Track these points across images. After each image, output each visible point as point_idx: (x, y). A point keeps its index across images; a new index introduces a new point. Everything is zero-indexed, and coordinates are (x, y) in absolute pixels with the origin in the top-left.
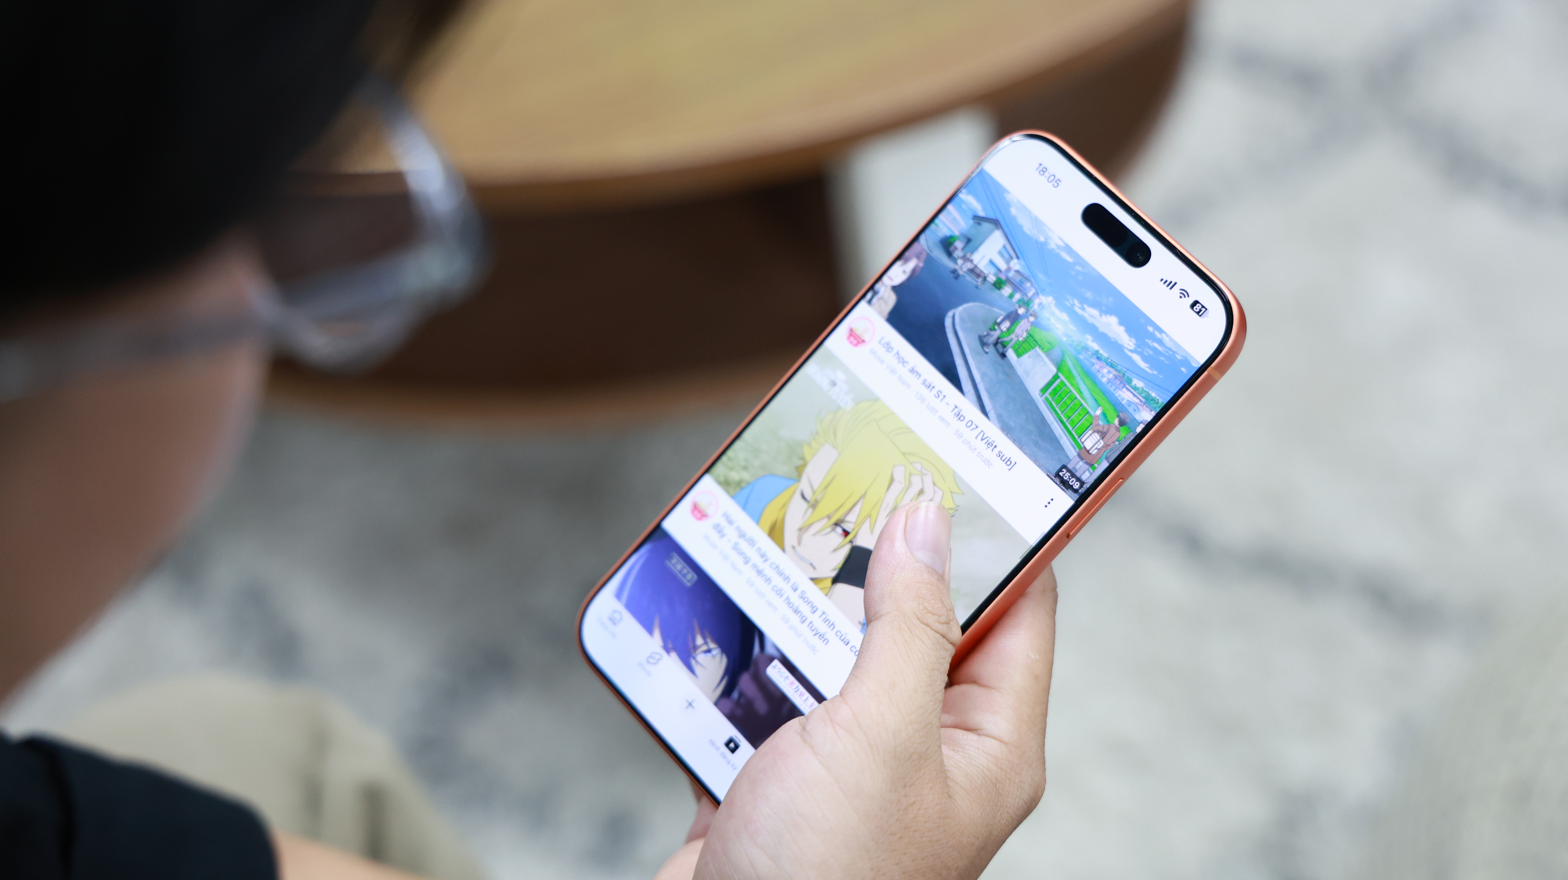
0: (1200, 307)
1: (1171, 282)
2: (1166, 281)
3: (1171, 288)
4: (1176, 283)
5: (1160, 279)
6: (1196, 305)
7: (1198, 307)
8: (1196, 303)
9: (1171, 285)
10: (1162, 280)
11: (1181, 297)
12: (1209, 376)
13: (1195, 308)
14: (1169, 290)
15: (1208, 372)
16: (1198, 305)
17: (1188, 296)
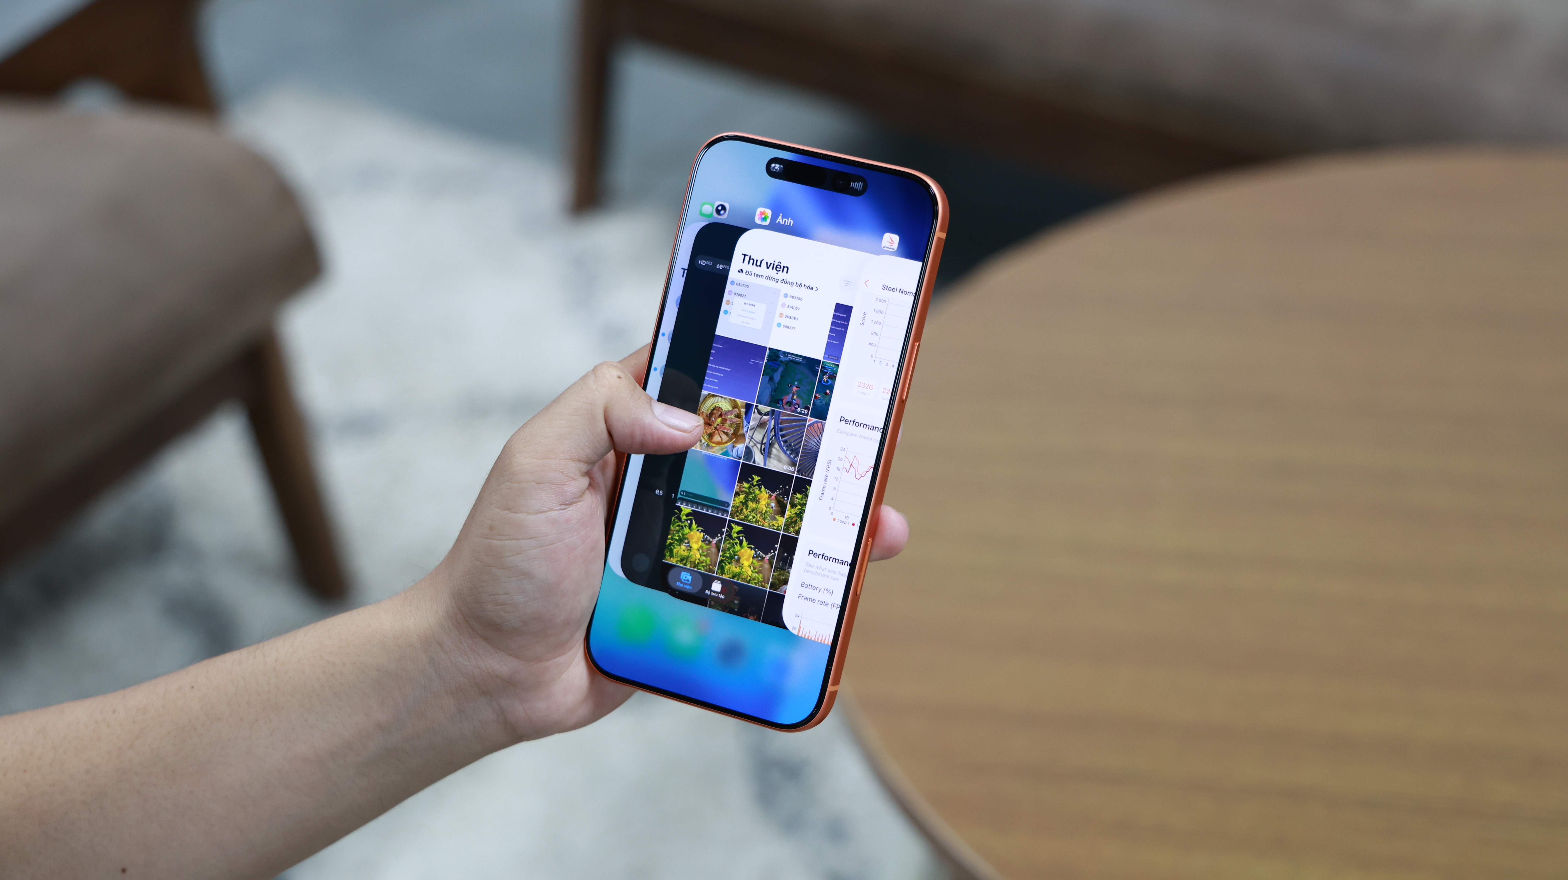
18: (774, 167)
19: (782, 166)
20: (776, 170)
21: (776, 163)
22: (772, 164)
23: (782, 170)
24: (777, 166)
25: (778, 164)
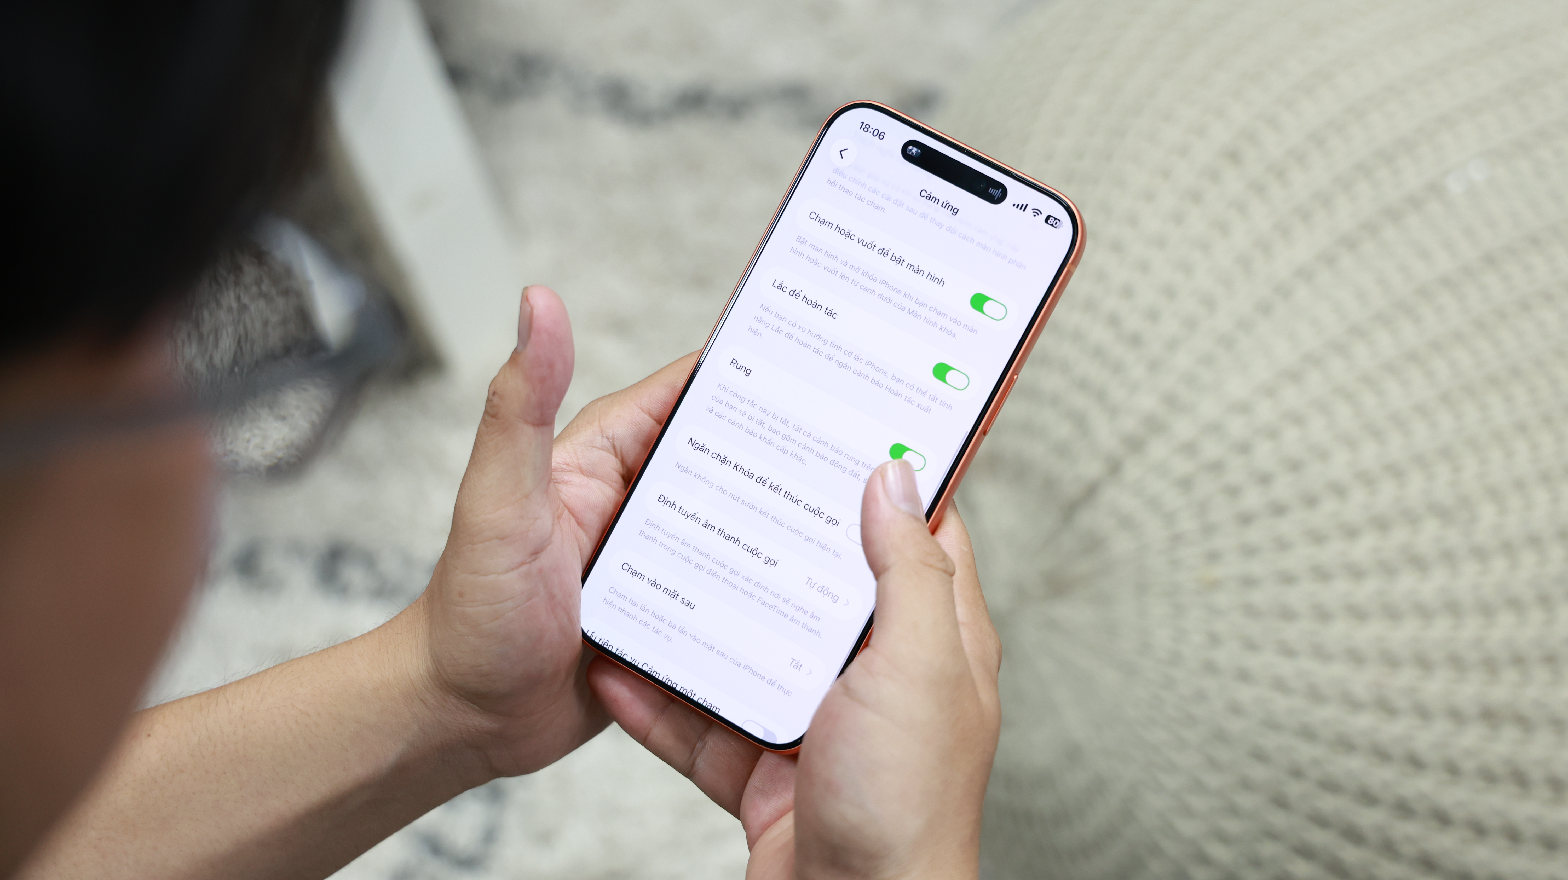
0: (1053, 219)
1: (1023, 205)
2: (1018, 205)
3: (1024, 210)
4: (1027, 205)
5: (1013, 204)
6: (1049, 219)
7: (1051, 220)
8: (1048, 217)
9: (1024, 207)
10: (1014, 205)
11: (1035, 216)
12: (1068, 271)
13: (1049, 221)
14: (1023, 212)
15: (1068, 269)
16: (1051, 218)
17: (1041, 213)
18: (911, 150)
19: (919, 151)
20: (913, 153)
21: (914, 146)
22: (910, 146)
23: (919, 155)
24: (915, 150)
25: (916, 147)
